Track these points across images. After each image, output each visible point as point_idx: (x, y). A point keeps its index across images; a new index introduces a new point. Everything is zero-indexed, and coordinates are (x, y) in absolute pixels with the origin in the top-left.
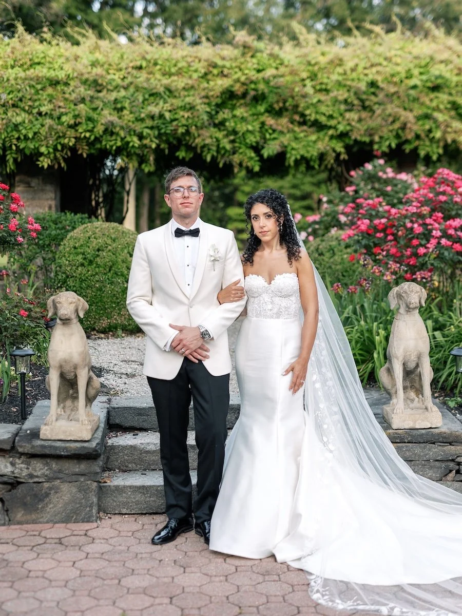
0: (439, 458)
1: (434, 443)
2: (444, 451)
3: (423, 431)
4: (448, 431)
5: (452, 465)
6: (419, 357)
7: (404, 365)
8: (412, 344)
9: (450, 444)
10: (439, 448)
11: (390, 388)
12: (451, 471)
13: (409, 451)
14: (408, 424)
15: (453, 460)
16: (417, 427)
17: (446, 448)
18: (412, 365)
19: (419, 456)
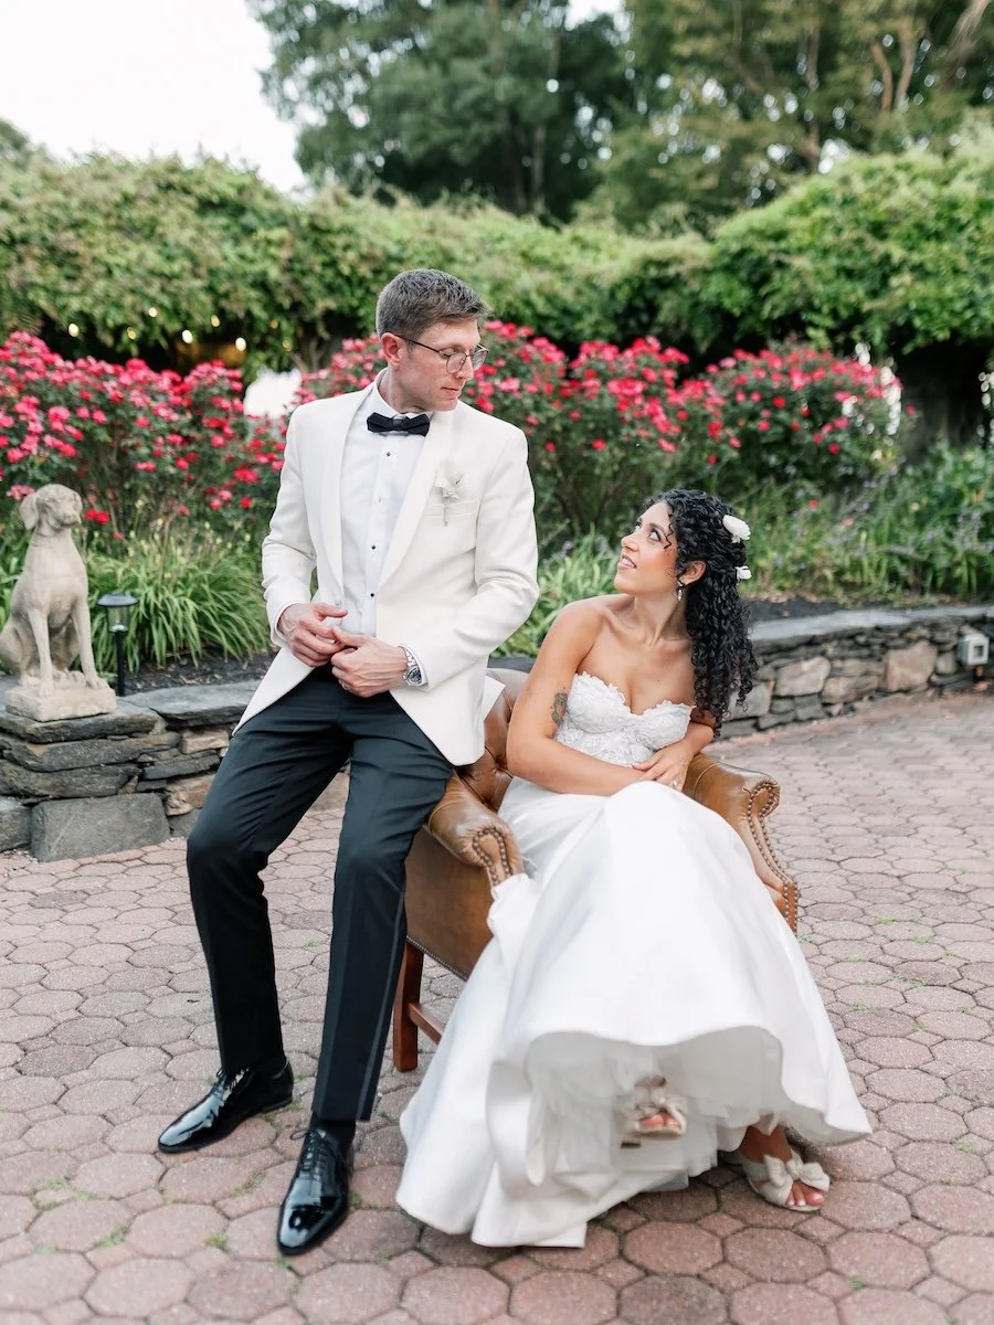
0: (113, 760)
1: (105, 738)
2: (121, 748)
3: (90, 720)
4: (127, 716)
5: (132, 767)
6: (74, 605)
7: (50, 618)
8: (63, 583)
9: (130, 735)
10: (114, 743)
11: (19, 660)
12: (130, 778)
13: (68, 753)
14: (65, 712)
15: (133, 761)
16: (80, 714)
17: (122, 743)
18: (60, 619)
19: (84, 760)
